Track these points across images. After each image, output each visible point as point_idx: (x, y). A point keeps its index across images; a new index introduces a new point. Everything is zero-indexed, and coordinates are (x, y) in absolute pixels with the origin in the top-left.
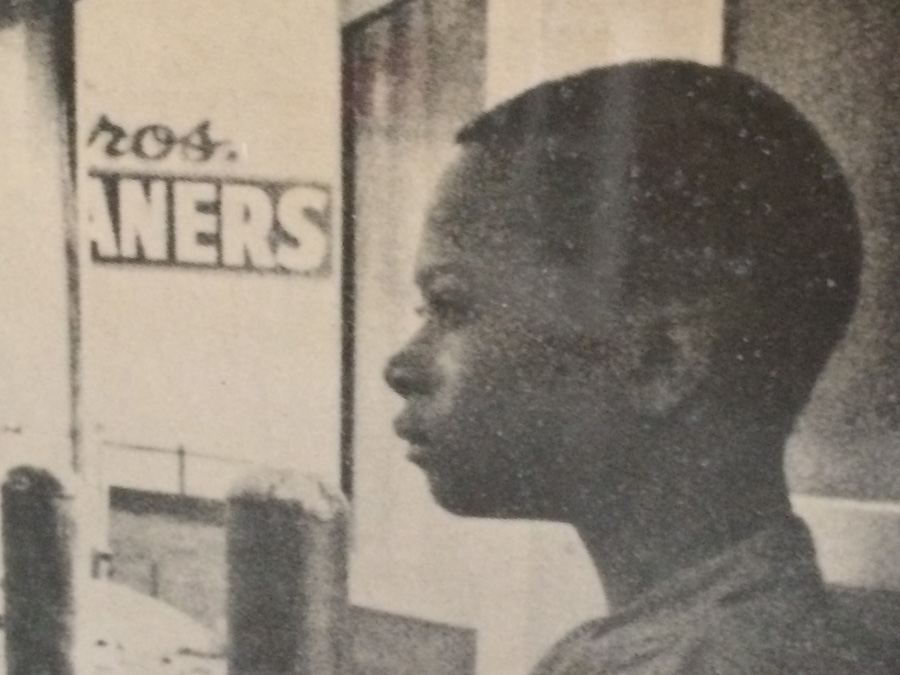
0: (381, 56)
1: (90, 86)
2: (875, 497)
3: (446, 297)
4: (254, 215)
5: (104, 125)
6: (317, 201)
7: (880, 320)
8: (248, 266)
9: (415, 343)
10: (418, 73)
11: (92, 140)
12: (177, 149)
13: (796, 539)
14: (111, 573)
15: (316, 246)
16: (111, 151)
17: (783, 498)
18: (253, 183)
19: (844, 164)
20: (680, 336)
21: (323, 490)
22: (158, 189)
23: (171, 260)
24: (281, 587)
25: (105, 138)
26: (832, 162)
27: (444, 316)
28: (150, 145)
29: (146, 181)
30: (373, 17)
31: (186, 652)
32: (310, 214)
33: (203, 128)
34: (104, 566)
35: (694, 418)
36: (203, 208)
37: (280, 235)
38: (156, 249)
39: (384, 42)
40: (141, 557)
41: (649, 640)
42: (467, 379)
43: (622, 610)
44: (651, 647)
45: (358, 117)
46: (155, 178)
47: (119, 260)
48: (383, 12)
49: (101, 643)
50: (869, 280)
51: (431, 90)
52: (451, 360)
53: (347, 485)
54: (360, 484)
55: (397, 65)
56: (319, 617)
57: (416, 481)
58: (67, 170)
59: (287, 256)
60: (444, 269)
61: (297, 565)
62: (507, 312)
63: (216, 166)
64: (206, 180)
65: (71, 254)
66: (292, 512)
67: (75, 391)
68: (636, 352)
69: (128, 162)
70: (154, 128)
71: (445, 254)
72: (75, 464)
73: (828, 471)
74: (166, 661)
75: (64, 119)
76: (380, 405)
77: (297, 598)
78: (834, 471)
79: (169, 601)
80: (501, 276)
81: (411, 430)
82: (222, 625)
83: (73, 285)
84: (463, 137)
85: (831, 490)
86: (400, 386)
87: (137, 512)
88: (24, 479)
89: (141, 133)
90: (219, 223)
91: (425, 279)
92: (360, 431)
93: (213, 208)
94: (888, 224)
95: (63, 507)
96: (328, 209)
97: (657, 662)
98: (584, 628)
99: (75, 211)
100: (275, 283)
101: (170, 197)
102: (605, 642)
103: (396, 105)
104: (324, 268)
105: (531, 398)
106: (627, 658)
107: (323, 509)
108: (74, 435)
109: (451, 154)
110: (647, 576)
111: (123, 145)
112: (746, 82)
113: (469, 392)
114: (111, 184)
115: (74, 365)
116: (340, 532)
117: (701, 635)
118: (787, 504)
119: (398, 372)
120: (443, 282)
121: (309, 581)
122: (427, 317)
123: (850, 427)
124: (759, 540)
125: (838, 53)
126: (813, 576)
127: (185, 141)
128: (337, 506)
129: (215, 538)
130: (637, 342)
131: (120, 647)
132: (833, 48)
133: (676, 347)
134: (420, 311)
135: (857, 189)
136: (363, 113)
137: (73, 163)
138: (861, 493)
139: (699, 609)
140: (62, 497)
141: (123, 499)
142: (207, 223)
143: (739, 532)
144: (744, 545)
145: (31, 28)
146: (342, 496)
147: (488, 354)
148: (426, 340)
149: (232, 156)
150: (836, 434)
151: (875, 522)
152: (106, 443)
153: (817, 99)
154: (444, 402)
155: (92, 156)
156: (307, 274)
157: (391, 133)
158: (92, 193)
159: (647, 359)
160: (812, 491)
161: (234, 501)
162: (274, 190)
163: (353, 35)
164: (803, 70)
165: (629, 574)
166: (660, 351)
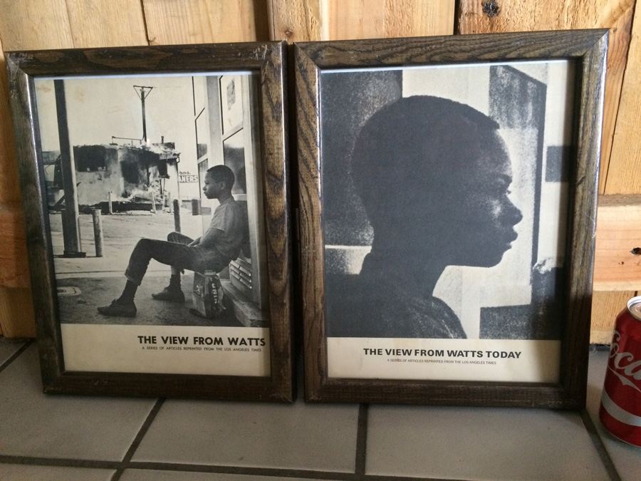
1: (179, 169)
4: (192, 178)
5: (180, 172)
8: (192, 182)
9: (205, 186)
12: (186, 174)
13: (233, 198)
15: (197, 180)
18: (192, 176)
21: (199, 198)
23: (186, 182)
29: (184, 176)
31: (189, 213)
32: (196, 178)
33: (188, 172)
34: (182, 206)
35: (225, 190)
36: (188, 178)
37: (194, 179)
39: (201, 165)
40: (185, 205)
42: (209, 189)
43: (221, 205)
44: (223, 207)
47: (182, 182)
48: (201, 162)
49: (182, 213)
50: (236, 179)
51: (204, 168)
52: (207, 187)
54: (201, 197)
55: (202, 167)
56: (199, 208)
57: (206, 197)
58: (178, 176)
60: (207, 181)
61: (197, 204)
62: (211, 183)
64: (188, 176)
65: (178, 182)
66: (197, 200)
67: (179, 193)
70: (184, 172)
72: (179, 199)
74: (187, 214)
75: (177, 172)
76: (203, 191)
77: (197, 207)
79: (187, 209)
80: (210, 181)
81: (205, 193)
82: (191, 210)
83: (178, 185)
84: (207, 171)
87: (185, 202)
88: (175, 200)
90: (190, 179)
91: (205, 182)
95: (178, 202)
96: (198, 177)
99: (178, 179)
100: (194, 183)
101: (186, 177)
102: (220, 207)
103: (202, 169)
105: (214, 190)
107: (199, 200)
108: (179, 196)
109: (206, 173)
111: (182, 174)
112: (226, 166)
115: (179, 191)
116: (200, 202)
117: (227, 206)
118: (232, 195)
119: (204, 189)
126: (234, 200)
129: (191, 203)
132: (231, 163)
134: (205, 184)
136: (200, 170)
138: (237, 193)
139: (227, 204)
141: (183, 201)
143: (229, 198)
145: (174, 165)
147: (210, 187)
149: (190, 174)
152: (182, 197)
154: (207, 191)
155: (179, 174)
156: (196, 182)
157: (202, 171)
158: (180, 177)
161: (192, 200)
162: (194, 176)
163: (199, 164)
164: (229, 165)
165: (222, 202)
166: (222, 185)
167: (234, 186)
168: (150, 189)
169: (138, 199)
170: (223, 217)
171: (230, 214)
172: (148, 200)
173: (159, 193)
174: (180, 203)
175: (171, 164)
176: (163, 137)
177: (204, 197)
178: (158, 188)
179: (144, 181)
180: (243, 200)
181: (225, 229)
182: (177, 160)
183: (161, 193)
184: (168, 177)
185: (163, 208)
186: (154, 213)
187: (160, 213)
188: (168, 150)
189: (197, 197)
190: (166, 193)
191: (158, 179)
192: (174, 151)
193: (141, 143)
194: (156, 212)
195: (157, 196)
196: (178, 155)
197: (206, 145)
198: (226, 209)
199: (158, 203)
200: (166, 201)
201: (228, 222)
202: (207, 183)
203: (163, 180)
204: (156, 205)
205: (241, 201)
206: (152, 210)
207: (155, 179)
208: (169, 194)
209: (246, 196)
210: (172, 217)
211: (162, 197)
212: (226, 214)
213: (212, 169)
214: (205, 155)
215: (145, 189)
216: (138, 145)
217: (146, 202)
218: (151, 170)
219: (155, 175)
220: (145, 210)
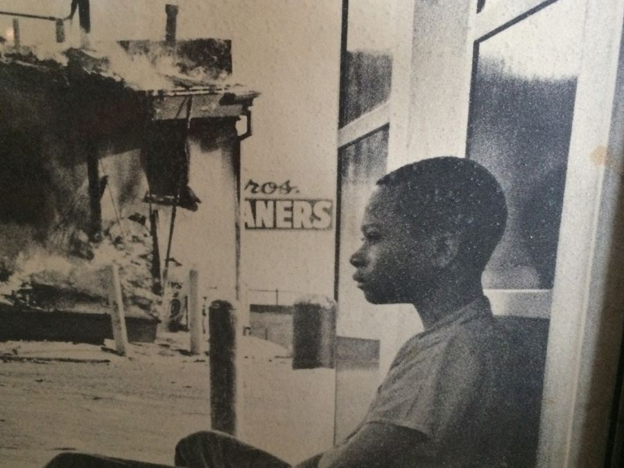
0: (351, 157)
1: (246, 170)
2: (509, 288)
3: (372, 234)
4: (305, 211)
5: (251, 183)
6: (328, 205)
7: (512, 234)
8: (303, 227)
9: (361, 250)
10: (364, 163)
11: (246, 188)
12: (278, 190)
13: (485, 302)
14: (250, 334)
15: (327, 220)
16: (253, 191)
17: (481, 291)
18: (305, 200)
19: (503, 188)
20: (449, 243)
21: (327, 299)
22: (271, 204)
23: (275, 227)
24: (313, 333)
25: (251, 187)
26: (499, 187)
27: (370, 241)
28: (268, 189)
29: (266, 201)
30: (349, 144)
31: (277, 357)
32: (325, 210)
33: (287, 183)
34: (248, 331)
35: (453, 268)
36: (286, 209)
37: (314, 217)
38: (269, 224)
39: (353, 153)
40: (261, 327)
41: (437, 338)
42: (378, 260)
43: (429, 329)
44: (437, 340)
45: (343, 177)
46: (270, 200)
47: (256, 228)
48: (354, 143)
49: (246, 357)
50: (509, 222)
51: (369, 168)
52: (373, 254)
53: (336, 297)
54: (341, 296)
55: (357, 160)
56: (326, 341)
57: (361, 293)
58: (237, 199)
59: (316, 224)
60: (372, 225)
61: (319, 324)
62: (392, 238)
63: (292, 195)
64: (288, 200)
65: (237, 227)
66: (318, 307)
67: (238, 273)
68: (434, 248)
69: (260, 195)
70: (269, 183)
71: (371, 220)
72: (237, 298)
73: (495, 281)
74: (270, 361)
75: (236, 181)
76: (348, 271)
77: (318, 336)
78: (497, 281)
79: (272, 341)
80: (390, 227)
81: (358, 278)
82: (291, 347)
83: (238, 237)
84: (379, 183)
85: (496, 287)
86: (355, 264)
87: (261, 312)
88: (218, 305)
89: (264, 186)
90: (292, 215)
91: (364, 229)
92: (341, 280)
93: (291, 209)
94: (515, 205)
95: (232, 312)
96: (332, 207)
97: (440, 344)
98: (416, 336)
99: (240, 214)
100: (313, 233)
101: (275, 206)
102: (422, 340)
103: (356, 173)
104: (330, 227)
105: (400, 265)
106: (430, 345)
107: (328, 306)
108: (237, 288)
109: (376, 188)
110: (437, 319)
111: (257, 189)
112: (473, 163)
113: (379, 264)
114: (253, 203)
115: (238, 265)
116: (334, 313)
117: (454, 335)
118: (482, 293)
119: (355, 260)
120: (370, 230)
121: (322, 329)
122: (365, 241)
123: (502, 268)
124: (473, 304)
125: (502, 154)
126: (489, 314)
127: (281, 187)
128: (333, 304)
129: (289, 318)
130: (435, 245)
131: (253, 358)
132: (501, 152)
133: (447, 246)
134: (363, 240)
135: (506, 195)
136: (344, 175)
137: (239, 197)
138: (505, 287)
139: (454, 326)
140: (232, 309)
141: (254, 308)
142: (288, 214)
143: (466, 302)
144: (468, 306)
145: (224, 150)
146: (335, 301)
147: (385, 252)
148: (365, 248)
149: (298, 192)
150: (497, 270)
151: (509, 295)
152: (250, 290)
153: (495, 168)
154: (370, 268)
155: (246, 193)
156: (324, 229)
157: (354, 182)
158: (246, 206)
159: (438, 250)
160: (490, 288)
161: (296, 306)
162: (312, 202)
163: (342, 151)
164: (491, 159)
165: (431, 318)
166: (442, 248)
167: (497, 254)
168: (105, 253)
169: (42, 292)
170: (429, 382)
171: (465, 371)
172: (95, 299)
173: (143, 269)
174: (242, 317)
175: (208, 146)
176: (171, 12)
177: (353, 294)
178: (140, 249)
179: (72, 216)
180: (532, 313)
181: (433, 427)
182: (241, 127)
183: (155, 271)
184: (190, 202)
185: (163, 334)
186: (120, 352)
187: (146, 355)
188: (199, 75)
189: (320, 293)
190: (175, 273)
191: (143, 210)
192: (229, 83)
193: (60, 38)
194: (130, 348)
195: (136, 284)
196: (246, 102)
197: (388, 61)
198: (447, 353)
199: (136, 312)
200: (176, 305)
201: (452, 401)
202: (372, 237)
203: (164, 214)
204: (130, 321)
205: (522, 320)
206: (109, 343)
207: (130, 209)
208: (193, 274)
209: (549, 299)
210: (200, 372)
211: (157, 289)
212: (443, 372)
213: (406, 173)
214: (378, 109)
215: (77, 251)
216: (48, 49)
217: (82, 309)
218: (108, 165)
219: (127, 193)
220: (76, 340)
